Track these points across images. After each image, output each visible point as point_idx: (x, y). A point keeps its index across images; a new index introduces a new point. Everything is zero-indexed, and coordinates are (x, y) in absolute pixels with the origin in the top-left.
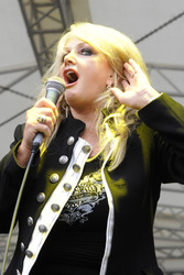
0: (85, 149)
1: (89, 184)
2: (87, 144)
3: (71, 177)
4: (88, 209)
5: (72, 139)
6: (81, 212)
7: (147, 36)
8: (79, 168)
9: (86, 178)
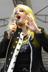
0: (23, 35)
1: (25, 42)
2: (23, 33)
3: (20, 42)
4: (26, 48)
5: (19, 33)
6: (24, 49)
7: (45, 8)
8: (22, 39)
9: (24, 41)
